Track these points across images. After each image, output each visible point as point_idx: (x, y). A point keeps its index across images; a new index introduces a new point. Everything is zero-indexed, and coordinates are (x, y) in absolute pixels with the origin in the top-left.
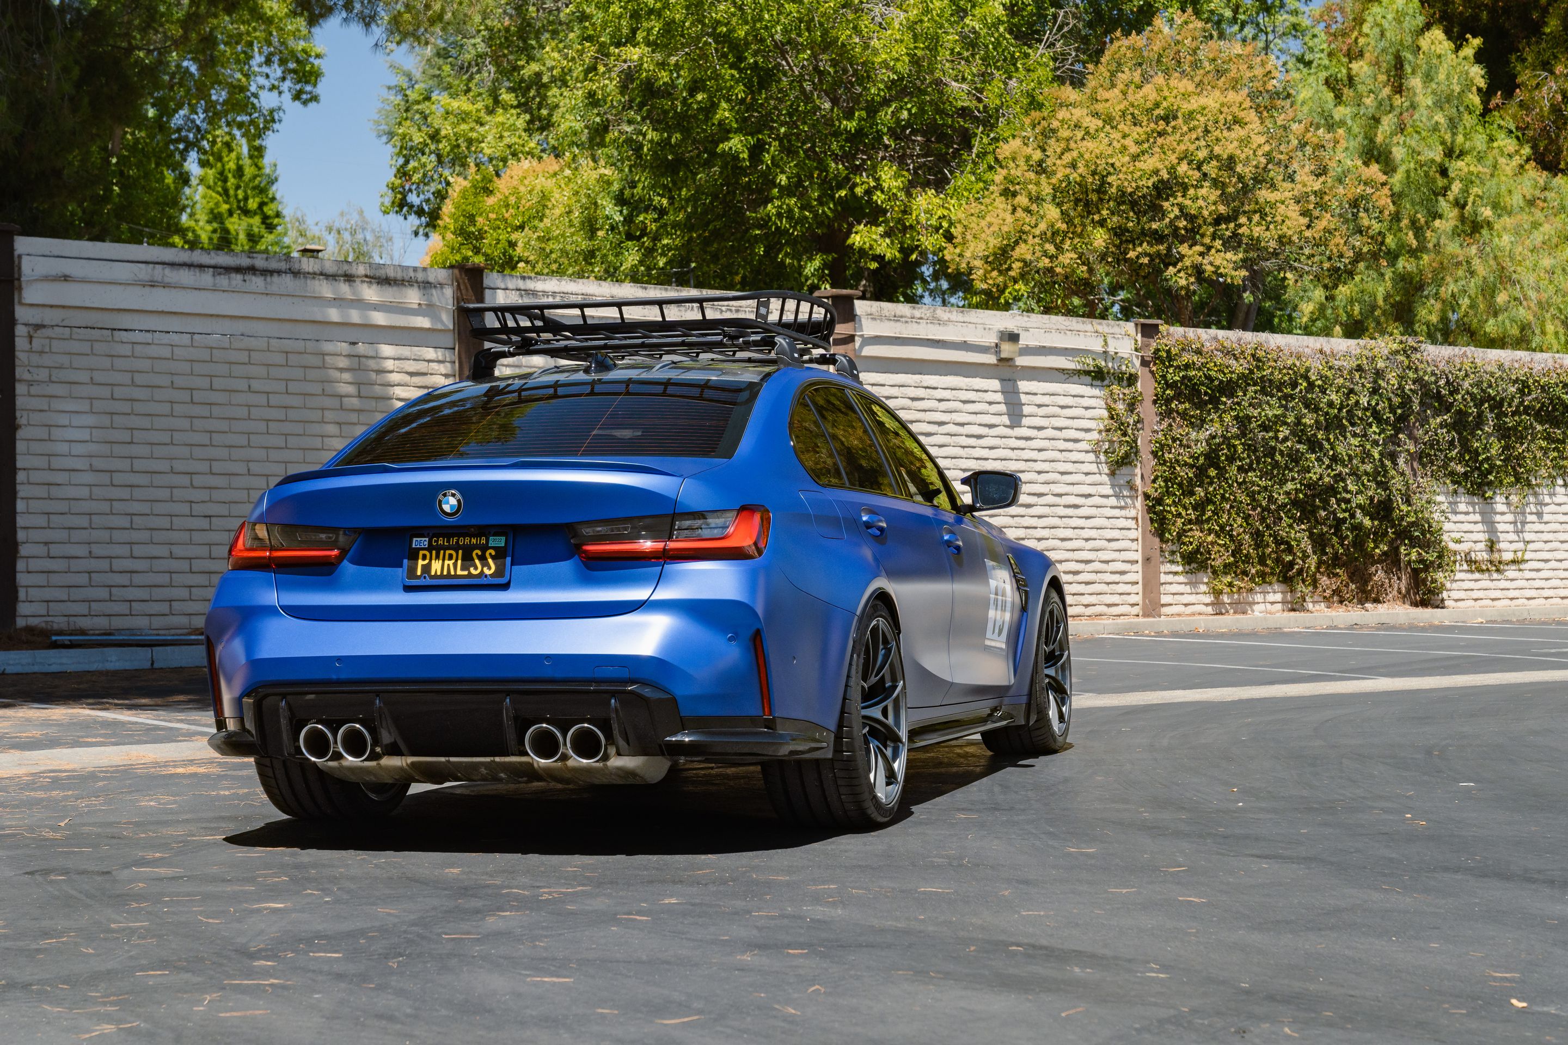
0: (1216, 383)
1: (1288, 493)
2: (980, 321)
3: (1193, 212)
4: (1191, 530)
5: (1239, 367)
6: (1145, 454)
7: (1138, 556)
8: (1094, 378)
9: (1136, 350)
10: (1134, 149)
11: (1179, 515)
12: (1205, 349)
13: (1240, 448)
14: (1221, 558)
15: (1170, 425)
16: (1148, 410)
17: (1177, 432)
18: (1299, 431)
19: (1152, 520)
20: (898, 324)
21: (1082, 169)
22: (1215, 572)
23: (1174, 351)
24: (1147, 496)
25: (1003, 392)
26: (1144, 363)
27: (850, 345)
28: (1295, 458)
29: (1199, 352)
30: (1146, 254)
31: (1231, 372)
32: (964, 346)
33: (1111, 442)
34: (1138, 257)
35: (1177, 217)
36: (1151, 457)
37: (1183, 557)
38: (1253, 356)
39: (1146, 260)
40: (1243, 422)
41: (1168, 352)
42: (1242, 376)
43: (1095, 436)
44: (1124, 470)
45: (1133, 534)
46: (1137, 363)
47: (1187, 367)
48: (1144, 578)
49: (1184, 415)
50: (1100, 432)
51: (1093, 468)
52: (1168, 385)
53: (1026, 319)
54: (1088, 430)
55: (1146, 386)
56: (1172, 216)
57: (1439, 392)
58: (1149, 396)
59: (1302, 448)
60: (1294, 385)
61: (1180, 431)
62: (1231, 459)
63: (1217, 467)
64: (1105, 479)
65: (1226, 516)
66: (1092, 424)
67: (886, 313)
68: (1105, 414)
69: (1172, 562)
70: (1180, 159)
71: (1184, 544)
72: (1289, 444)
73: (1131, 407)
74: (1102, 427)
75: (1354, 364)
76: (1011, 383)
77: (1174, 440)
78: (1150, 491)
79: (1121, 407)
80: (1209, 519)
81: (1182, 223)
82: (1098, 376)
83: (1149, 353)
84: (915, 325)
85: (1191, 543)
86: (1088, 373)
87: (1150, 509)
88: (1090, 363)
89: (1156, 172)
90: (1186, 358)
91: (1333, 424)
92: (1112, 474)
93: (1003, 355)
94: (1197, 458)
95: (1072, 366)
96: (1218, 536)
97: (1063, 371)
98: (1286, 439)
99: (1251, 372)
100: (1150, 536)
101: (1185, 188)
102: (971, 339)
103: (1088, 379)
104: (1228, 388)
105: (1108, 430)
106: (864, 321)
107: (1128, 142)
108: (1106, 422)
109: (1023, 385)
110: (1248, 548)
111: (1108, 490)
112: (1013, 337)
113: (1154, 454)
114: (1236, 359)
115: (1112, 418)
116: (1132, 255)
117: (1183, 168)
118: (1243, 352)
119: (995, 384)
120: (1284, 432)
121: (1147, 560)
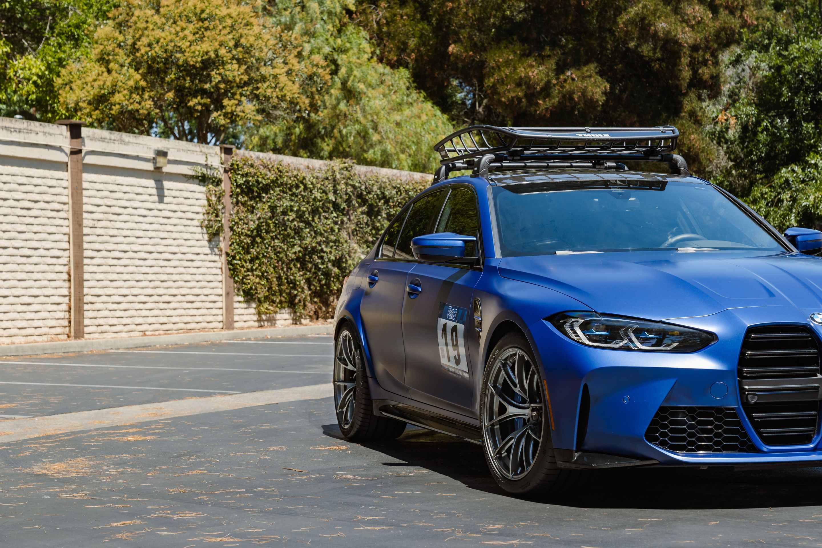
0: (261, 185)
1: (295, 253)
2: (144, 143)
3: (230, 79)
4: (248, 275)
5: (272, 176)
6: (227, 229)
7: (222, 292)
8: (200, 181)
9: (222, 163)
10: (191, 38)
11: (243, 266)
12: (255, 165)
13: (272, 226)
14: (262, 293)
15: (238, 211)
16: (227, 200)
17: (242, 215)
18: (300, 216)
19: (230, 269)
20: (104, 144)
21: (157, 48)
22: (259, 301)
23: (241, 165)
24: (227, 254)
25: (157, 188)
26: (226, 171)
27: (79, 155)
28: (298, 231)
29: (252, 166)
30: (199, 104)
31: (268, 179)
32: (137, 158)
33: (210, 221)
34: (194, 106)
35: (219, 82)
36: (229, 230)
37: (244, 291)
38: (278, 168)
39: (199, 108)
40: (273, 209)
41: (238, 165)
42: (273, 181)
43: (201, 217)
44: (216, 239)
45: (220, 278)
46: (222, 171)
47: (247, 175)
48: (226, 305)
49: (244, 204)
50: (204, 214)
51: (200, 236)
52: (238, 186)
53: (167, 142)
54: (198, 213)
55: (225, 186)
56: (217, 81)
57: (362, 193)
58: (228, 194)
59: (302, 225)
60: (297, 187)
61: (243, 214)
62: (268, 232)
63: (261, 237)
64: (206, 243)
65: (264, 267)
66: (199, 209)
67: (97, 136)
68: (206, 203)
69: (238, 295)
70: (221, 45)
71: (245, 284)
72: (295, 223)
73: (219, 199)
74: (205, 212)
75: (324, 176)
76: (160, 183)
77: (240, 220)
78: (229, 251)
79: (214, 199)
80: (257, 268)
81: (222, 86)
82: (203, 180)
83: (227, 166)
84: (112, 145)
85: (249, 283)
86: (197, 177)
87: (229, 263)
88: (200, 171)
89: (207, 53)
90: (246, 170)
91: (315, 212)
92: (210, 241)
93: (158, 165)
94: (252, 231)
95: (190, 173)
96: (260, 279)
97: (185, 176)
98: (293, 220)
99: (277, 179)
100: (228, 278)
101: (223, 64)
102: (141, 154)
103: (197, 181)
104: (266, 189)
105: (208, 213)
106: (87, 141)
107: (187, 32)
108: (206, 208)
109: (167, 184)
110: (275, 288)
111: (208, 251)
112: (164, 154)
113: (231, 229)
114: (270, 171)
115: (210, 205)
116: (191, 104)
117: (222, 52)
118: (273, 166)
119: (151, 183)
120: (292, 216)
121: (228, 294)
